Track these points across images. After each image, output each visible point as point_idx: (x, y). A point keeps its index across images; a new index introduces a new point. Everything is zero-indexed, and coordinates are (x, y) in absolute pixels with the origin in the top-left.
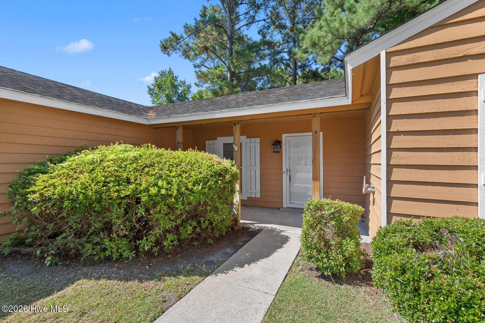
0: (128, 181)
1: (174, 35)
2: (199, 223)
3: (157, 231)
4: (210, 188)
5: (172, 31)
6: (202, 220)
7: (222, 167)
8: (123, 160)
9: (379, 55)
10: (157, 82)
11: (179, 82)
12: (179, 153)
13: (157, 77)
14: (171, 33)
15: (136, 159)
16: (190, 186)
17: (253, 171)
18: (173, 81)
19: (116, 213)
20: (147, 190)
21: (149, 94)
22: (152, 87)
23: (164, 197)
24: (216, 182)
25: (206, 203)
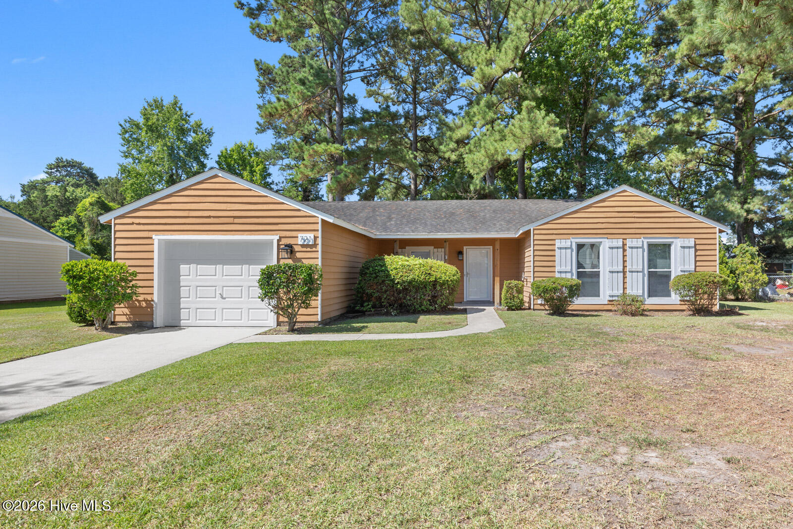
9: (530, 229)
11: (192, 123)
21: (122, 138)
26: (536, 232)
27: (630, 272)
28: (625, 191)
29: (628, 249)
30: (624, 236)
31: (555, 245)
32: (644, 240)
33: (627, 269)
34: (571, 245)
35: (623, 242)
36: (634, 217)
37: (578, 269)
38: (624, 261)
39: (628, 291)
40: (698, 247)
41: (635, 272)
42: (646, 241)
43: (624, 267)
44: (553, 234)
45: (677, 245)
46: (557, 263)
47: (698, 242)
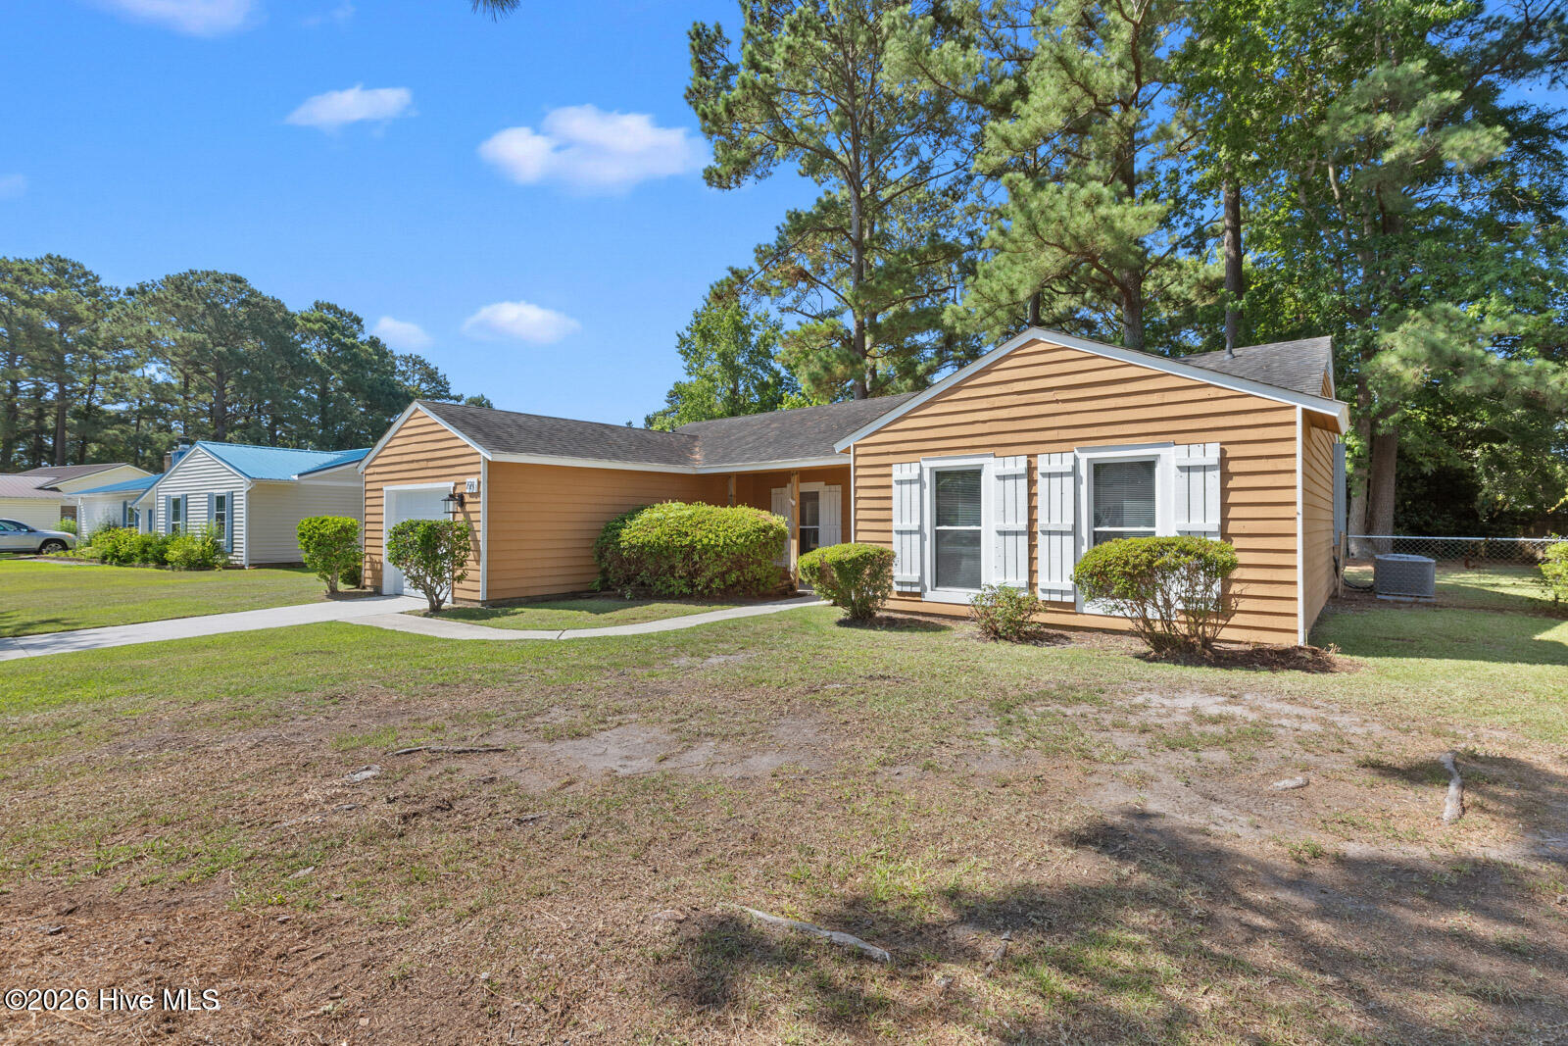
0: (686, 534)
1: (735, 272)
2: (743, 573)
3: (708, 574)
4: (752, 542)
5: (731, 264)
6: (746, 571)
7: (766, 523)
8: (681, 518)
9: (851, 447)
10: (699, 323)
11: (752, 317)
12: (728, 510)
13: (699, 311)
14: (731, 269)
15: (690, 517)
16: (734, 539)
17: (833, 532)
18: (738, 318)
19: (678, 559)
20: (700, 540)
21: (681, 352)
22: (687, 334)
23: (713, 547)
24: (758, 537)
25: (748, 556)
26: (859, 451)
27: (1044, 532)
28: (1034, 342)
29: (1039, 478)
30: (1032, 447)
31: (890, 475)
32: (1079, 455)
33: (1040, 526)
34: (921, 475)
35: (1029, 462)
36: (1057, 401)
37: (938, 525)
38: (1032, 509)
39: (1042, 581)
40: (1233, 467)
41: (1055, 533)
42: (1083, 458)
43: (1032, 521)
44: (888, 453)
45: (1169, 460)
46: (895, 514)
47: (1232, 451)
